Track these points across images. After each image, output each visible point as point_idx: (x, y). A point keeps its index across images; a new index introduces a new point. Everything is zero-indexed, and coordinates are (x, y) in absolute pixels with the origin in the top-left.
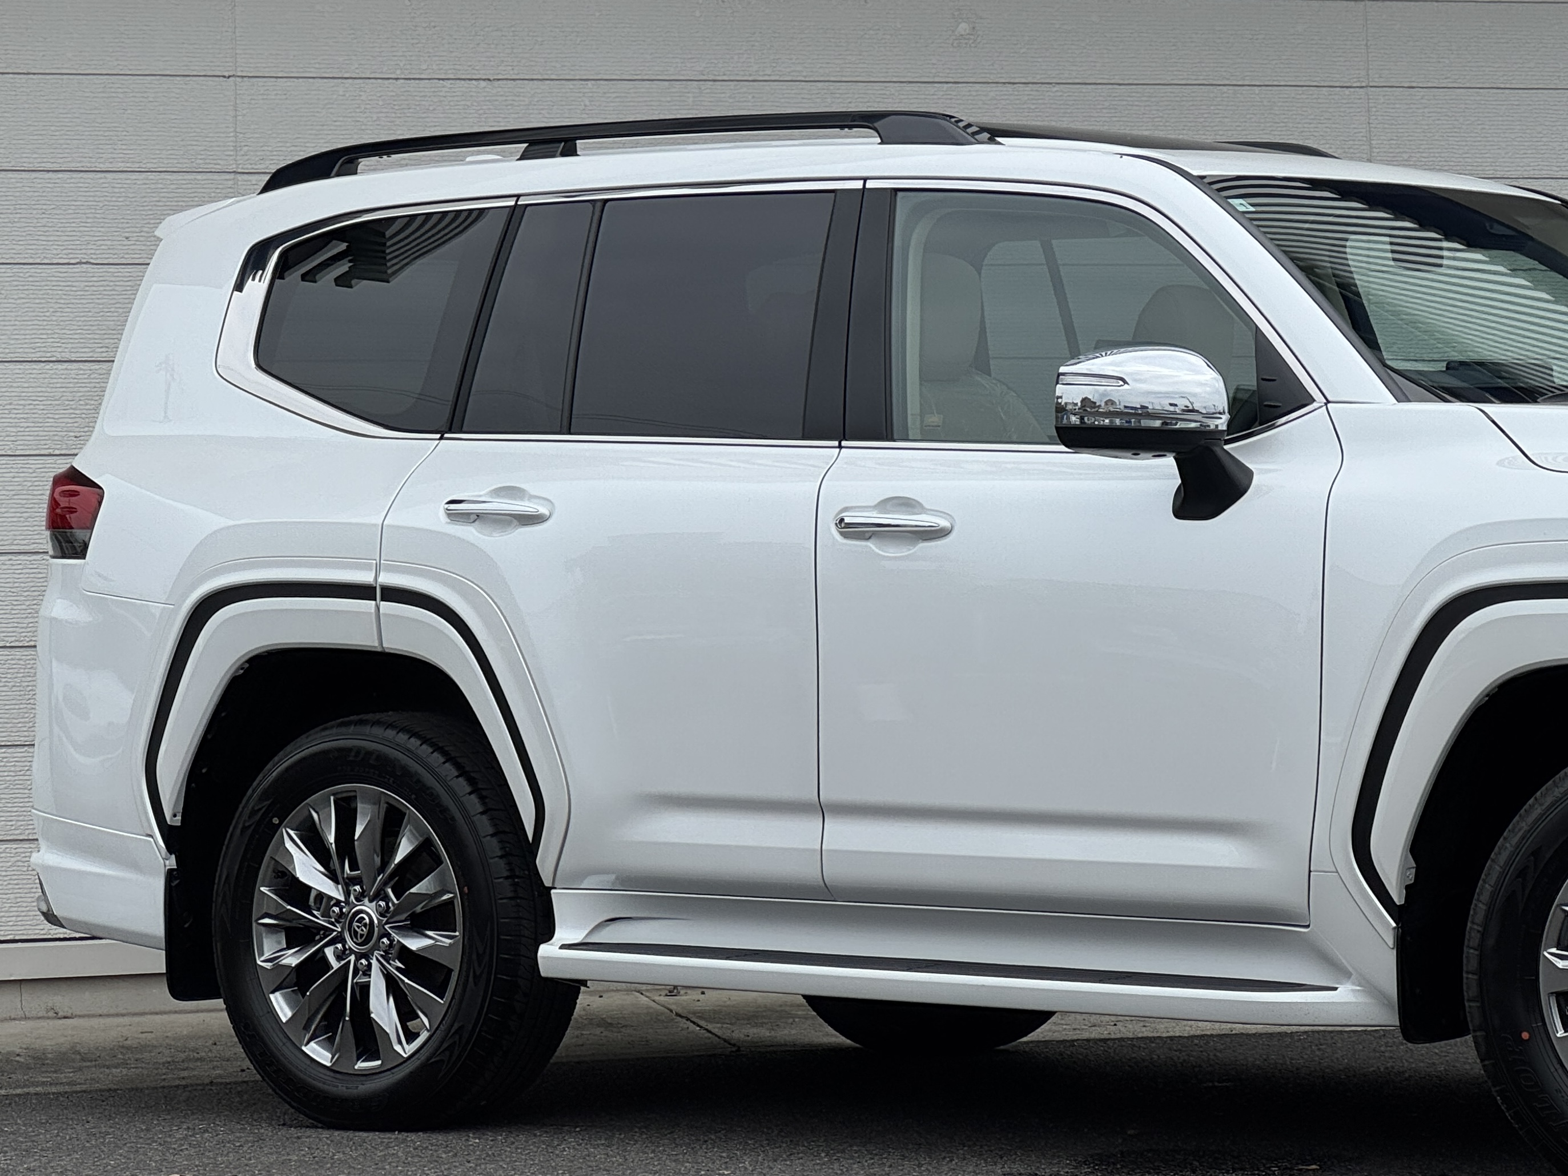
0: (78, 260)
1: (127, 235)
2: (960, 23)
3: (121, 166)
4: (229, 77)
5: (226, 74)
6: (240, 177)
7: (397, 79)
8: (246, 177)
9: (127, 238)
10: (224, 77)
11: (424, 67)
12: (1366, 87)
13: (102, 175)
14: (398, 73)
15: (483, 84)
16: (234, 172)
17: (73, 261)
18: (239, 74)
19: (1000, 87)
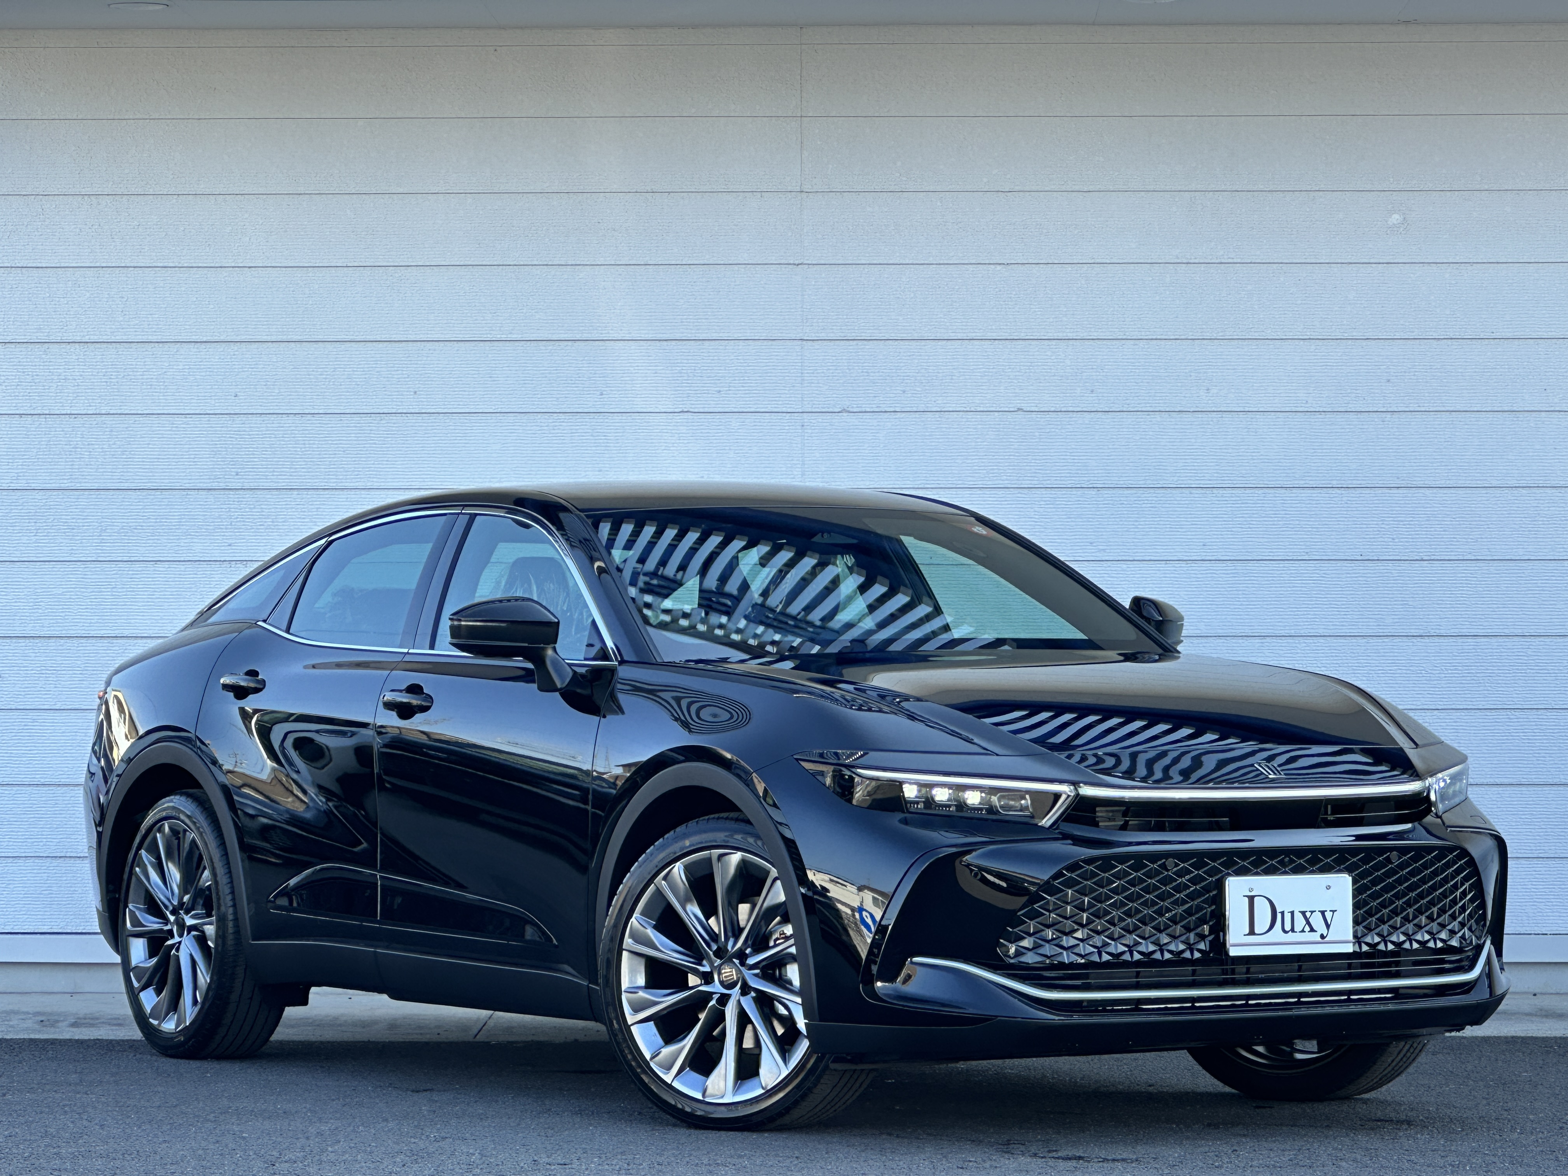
0: (680, 410)
2: (1392, 214)
3: (714, 335)
4: (798, 265)
5: (797, 262)
6: (806, 343)
8: (810, 343)
10: (795, 264)
11: (952, 254)
16: (802, 340)
17: (676, 410)
18: (806, 262)
19: (1426, 266)
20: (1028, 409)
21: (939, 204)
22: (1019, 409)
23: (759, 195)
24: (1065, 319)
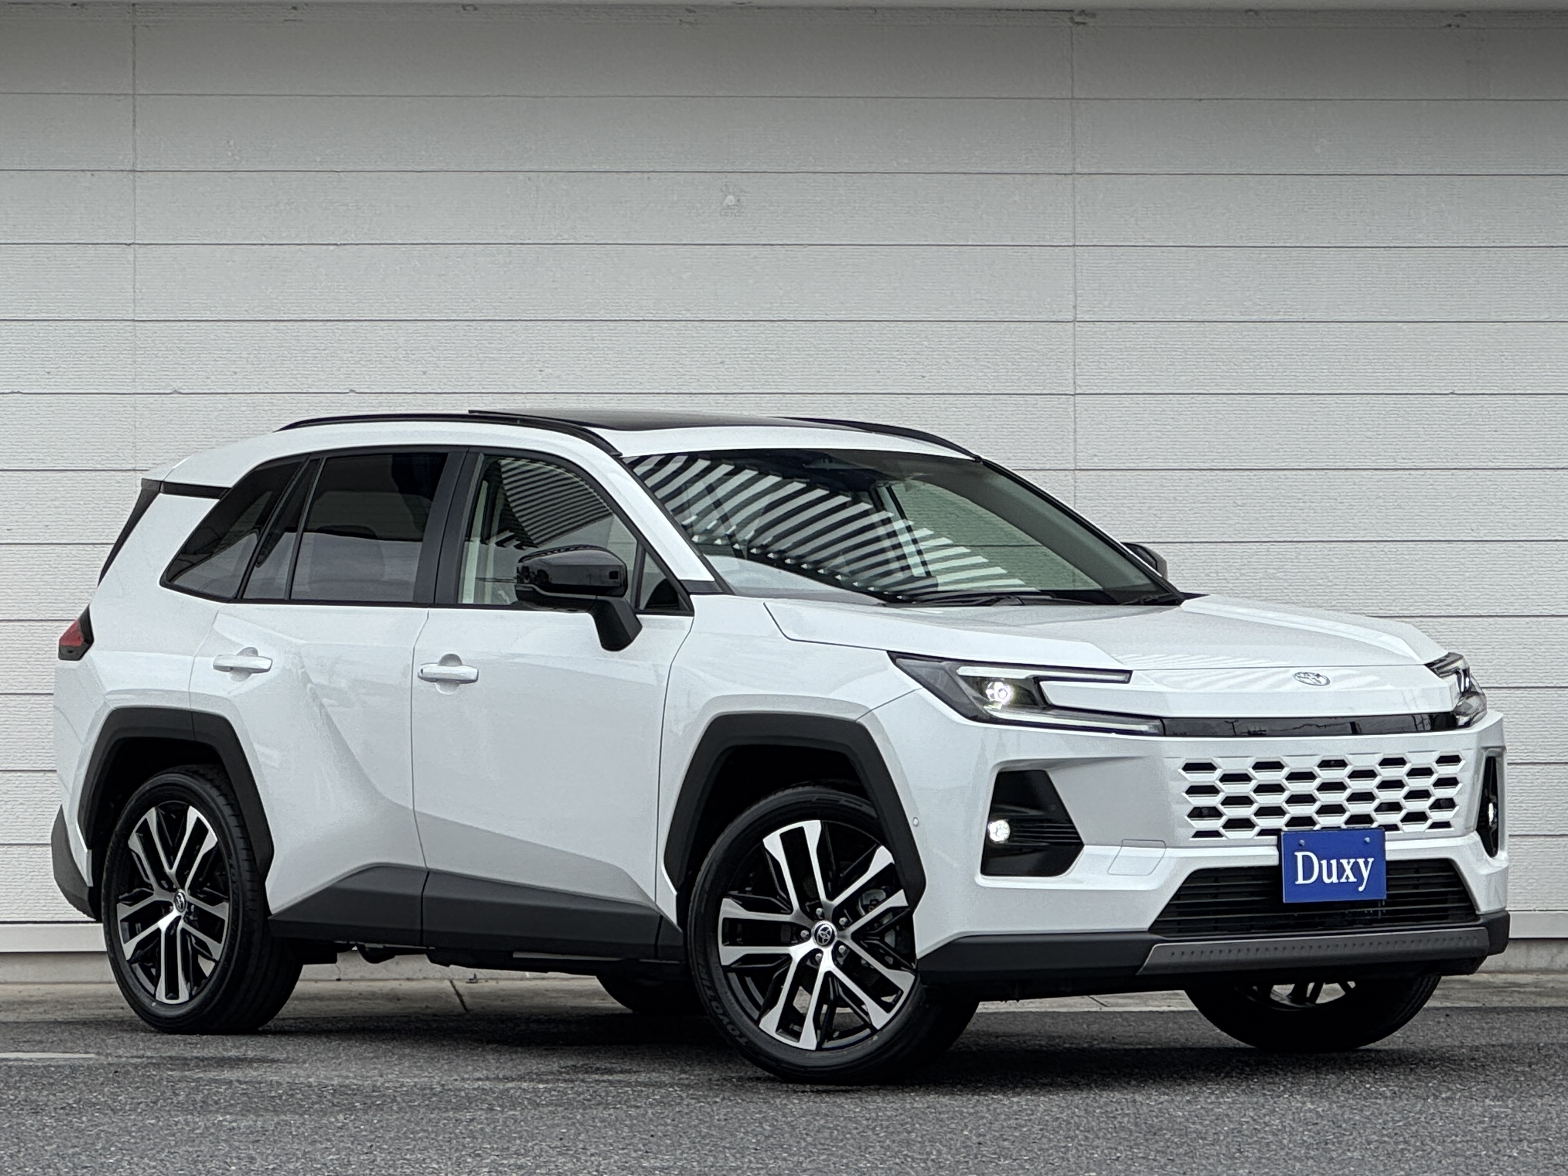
0: (11, 391)
1: (47, 370)
2: (726, 196)
3: (44, 316)
4: (130, 244)
5: (128, 242)
6: (137, 324)
7: (263, 244)
8: (142, 324)
9: (49, 373)
10: (126, 244)
11: (284, 235)
12: (1074, 246)
13: (30, 323)
14: (264, 241)
15: (332, 247)
16: (134, 320)
17: (7, 391)
18: (137, 242)
19: (761, 248)
20: (361, 391)
21: (271, 184)
22: (352, 391)
23: (89, 174)
24: (397, 300)
